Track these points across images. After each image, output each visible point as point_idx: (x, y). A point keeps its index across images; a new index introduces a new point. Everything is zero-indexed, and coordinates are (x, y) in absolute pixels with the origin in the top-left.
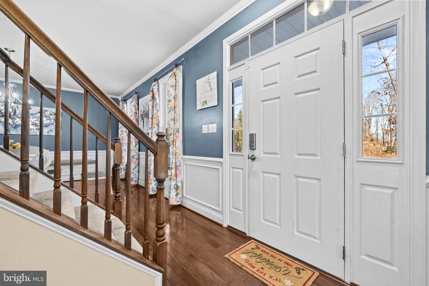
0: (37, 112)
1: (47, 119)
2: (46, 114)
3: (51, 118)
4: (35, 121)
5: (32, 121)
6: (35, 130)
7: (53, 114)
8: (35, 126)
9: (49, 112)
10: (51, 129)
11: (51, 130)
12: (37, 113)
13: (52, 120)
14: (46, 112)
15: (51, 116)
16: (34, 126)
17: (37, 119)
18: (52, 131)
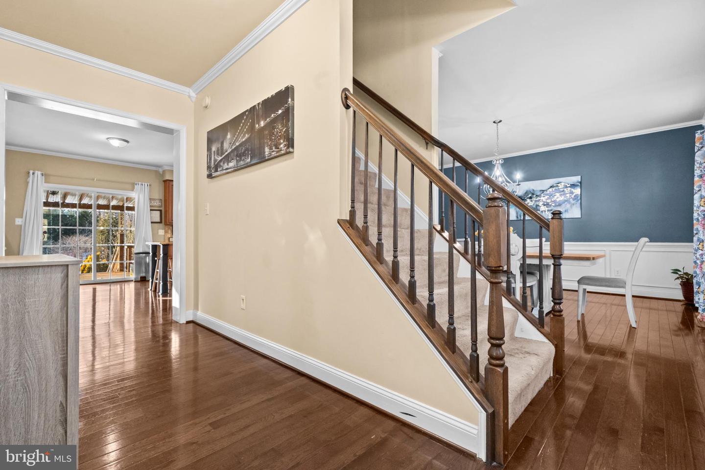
0: (549, 187)
1: (561, 195)
2: (559, 187)
3: (566, 192)
4: (547, 200)
5: (543, 200)
6: (547, 212)
7: (568, 186)
8: (547, 207)
9: (563, 184)
10: (566, 208)
11: (566, 211)
12: (549, 189)
13: (567, 196)
14: (559, 185)
15: (565, 189)
16: (545, 206)
17: (548, 196)
18: (568, 212)
